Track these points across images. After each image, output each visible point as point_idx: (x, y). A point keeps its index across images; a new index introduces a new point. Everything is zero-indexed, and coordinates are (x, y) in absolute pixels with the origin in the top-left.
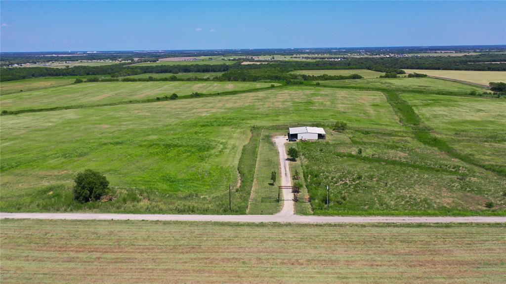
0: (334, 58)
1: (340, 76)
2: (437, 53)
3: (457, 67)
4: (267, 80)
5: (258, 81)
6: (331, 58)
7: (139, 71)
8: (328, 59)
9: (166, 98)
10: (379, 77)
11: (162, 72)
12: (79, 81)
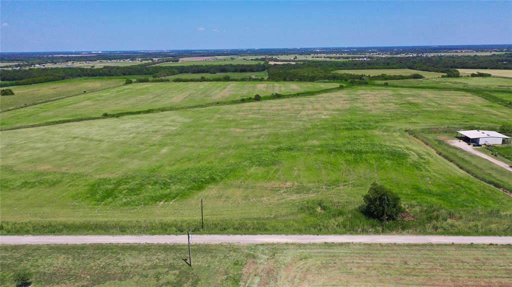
0: (358, 58)
1: (400, 76)
2: (457, 52)
3: (505, 66)
4: (326, 80)
5: (316, 81)
6: (355, 58)
7: (176, 71)
8: (352, 58)
9: (250, 100)
10: (440, 77)
11: (198, 72)
12: (129, 82)
